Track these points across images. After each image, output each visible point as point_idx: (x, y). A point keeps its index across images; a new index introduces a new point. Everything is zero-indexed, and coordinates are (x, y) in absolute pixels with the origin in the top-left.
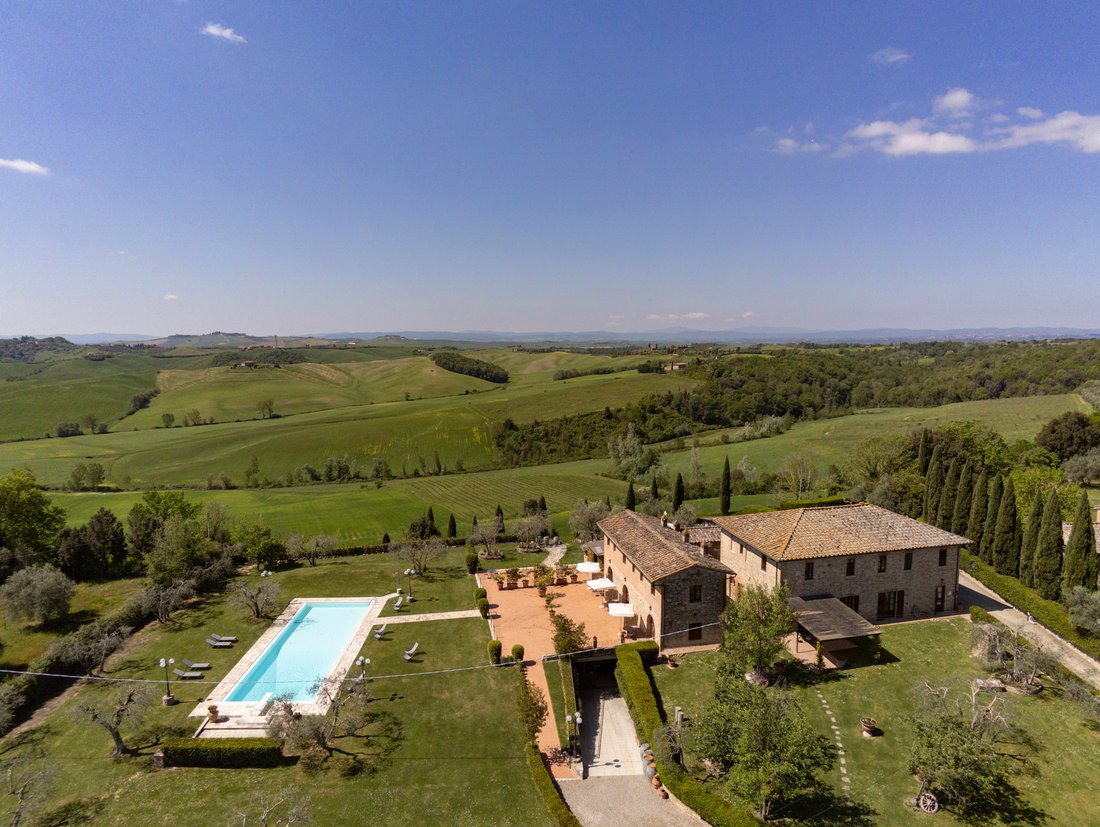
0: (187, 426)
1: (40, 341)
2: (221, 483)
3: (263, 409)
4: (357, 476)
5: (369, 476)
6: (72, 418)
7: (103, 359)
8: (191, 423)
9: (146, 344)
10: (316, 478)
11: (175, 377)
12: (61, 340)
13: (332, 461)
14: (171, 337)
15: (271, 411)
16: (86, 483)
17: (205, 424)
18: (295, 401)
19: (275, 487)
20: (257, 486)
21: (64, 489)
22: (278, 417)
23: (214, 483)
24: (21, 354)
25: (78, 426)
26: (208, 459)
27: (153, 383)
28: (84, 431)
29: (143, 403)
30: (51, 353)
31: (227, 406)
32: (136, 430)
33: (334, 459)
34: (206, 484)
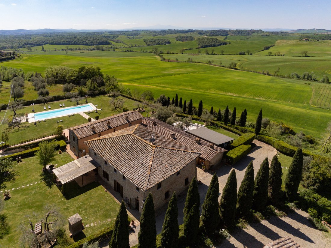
0: (275, 56)
1: (255, 31)
2: (266, 73)
3: (303, 54)
4: (314, 80)
5: (320, 81)
6: (245, 50)
7: (266, 36)
8: (277, 55)
9: (284, 32)
10: (298, 77)
11: (281, 42)
12: (261, 30)
13: (306, 73)
14: (297, 30)
15: (306, 54)
16: (232, 67)
17: (282, 56)
18: (318, 52)
19: (282, 77)
20: (277, 76)
21: (227, 67)
22: (308, 56)
23: (265, 73)
24: (249, 34)
25: (245, 52)
26: (269, 66)
27: (274, 43)
28: (246, 54)
29: (267, 48)
30: (257, 34)
31: (292, 52)
32: (260, 55)
33: (307, 72)
34: (262, 72)
